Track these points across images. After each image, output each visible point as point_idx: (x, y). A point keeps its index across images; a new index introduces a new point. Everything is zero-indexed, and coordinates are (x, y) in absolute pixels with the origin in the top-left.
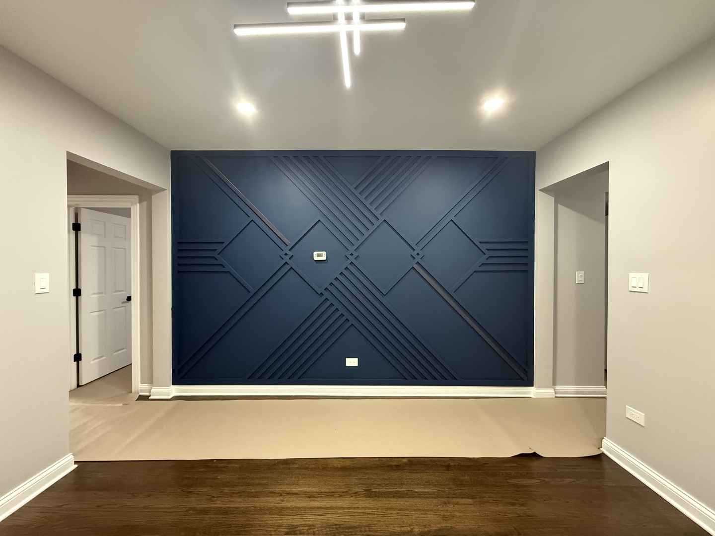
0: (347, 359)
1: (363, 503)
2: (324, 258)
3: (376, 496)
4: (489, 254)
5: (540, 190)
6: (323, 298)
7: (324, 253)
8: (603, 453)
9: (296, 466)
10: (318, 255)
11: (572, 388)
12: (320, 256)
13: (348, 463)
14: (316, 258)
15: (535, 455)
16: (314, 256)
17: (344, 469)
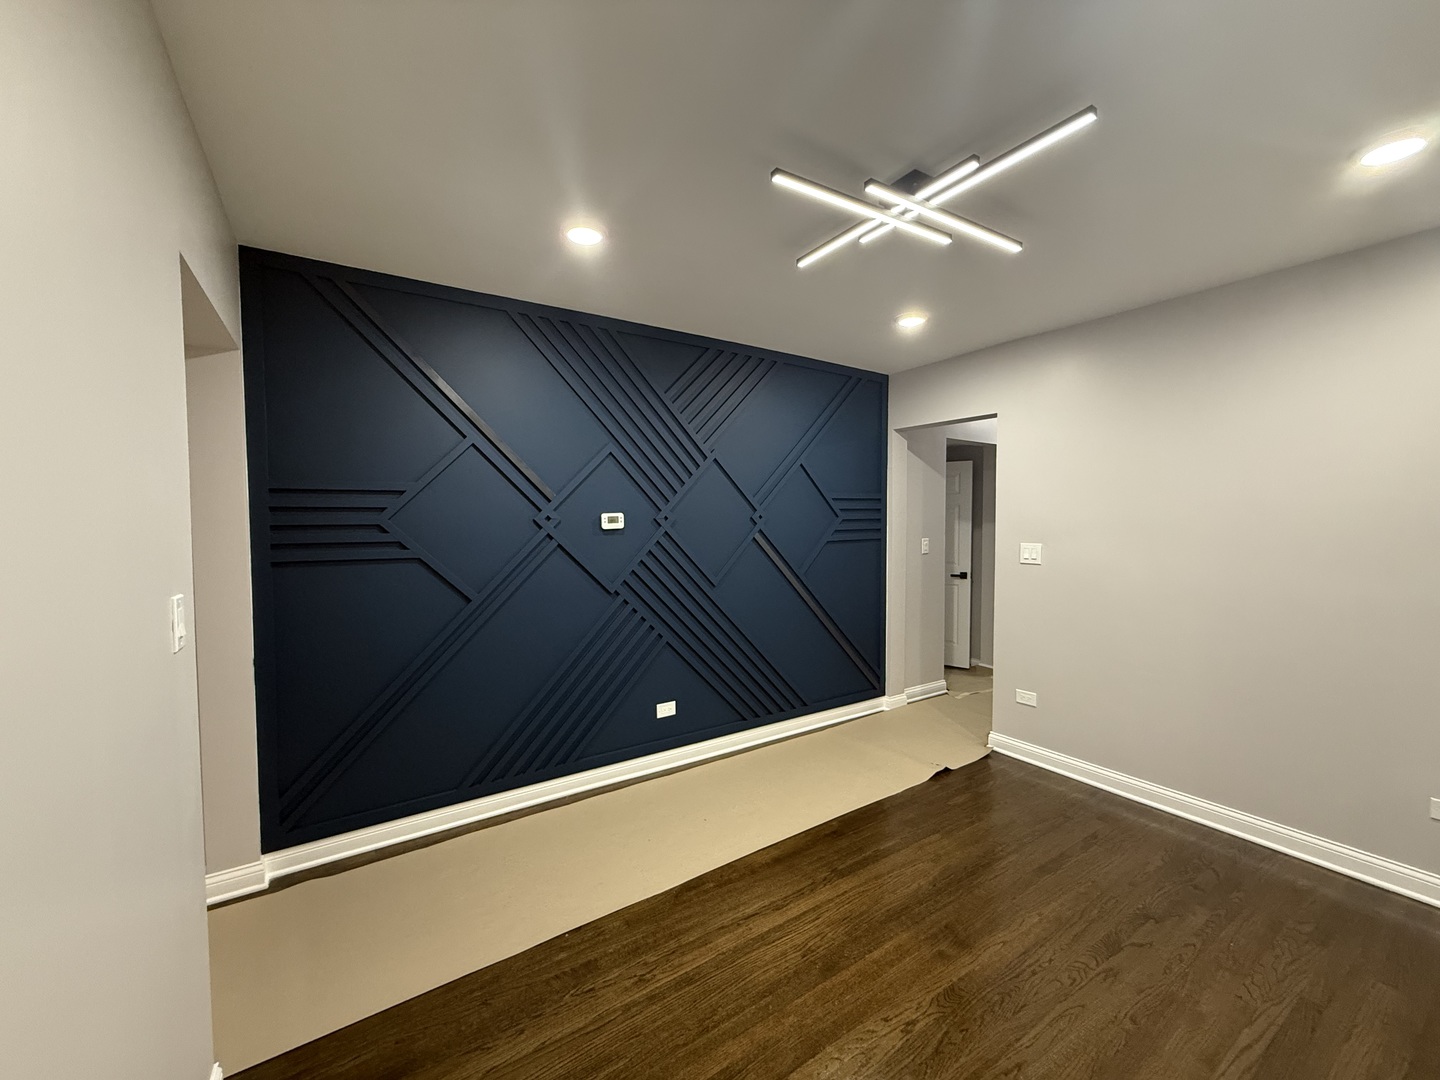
0: (658, 706)
1: (844, 885)
2: (620, 525)
3: (850, 872)
4: (843, 516)
5: (896, 430)
6: (620, 599)
7: (621, 516)
8: (993, 751)
9: (712, 885)
10: (612, 520)
11: (918, 688)
12: (612, 521)
13: (775, 853)
14: (606, 526)
15: (947, 770)
16: (603, 521)
17: (777, 861)
